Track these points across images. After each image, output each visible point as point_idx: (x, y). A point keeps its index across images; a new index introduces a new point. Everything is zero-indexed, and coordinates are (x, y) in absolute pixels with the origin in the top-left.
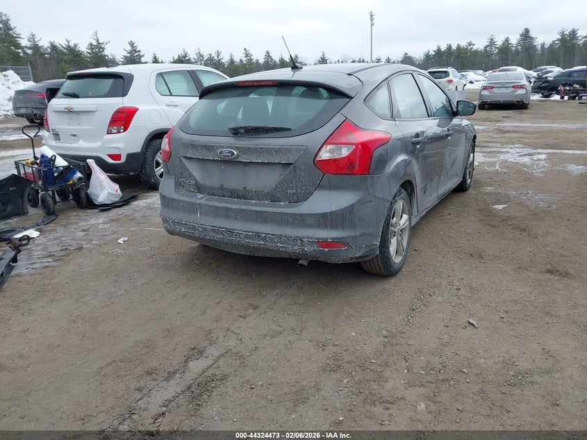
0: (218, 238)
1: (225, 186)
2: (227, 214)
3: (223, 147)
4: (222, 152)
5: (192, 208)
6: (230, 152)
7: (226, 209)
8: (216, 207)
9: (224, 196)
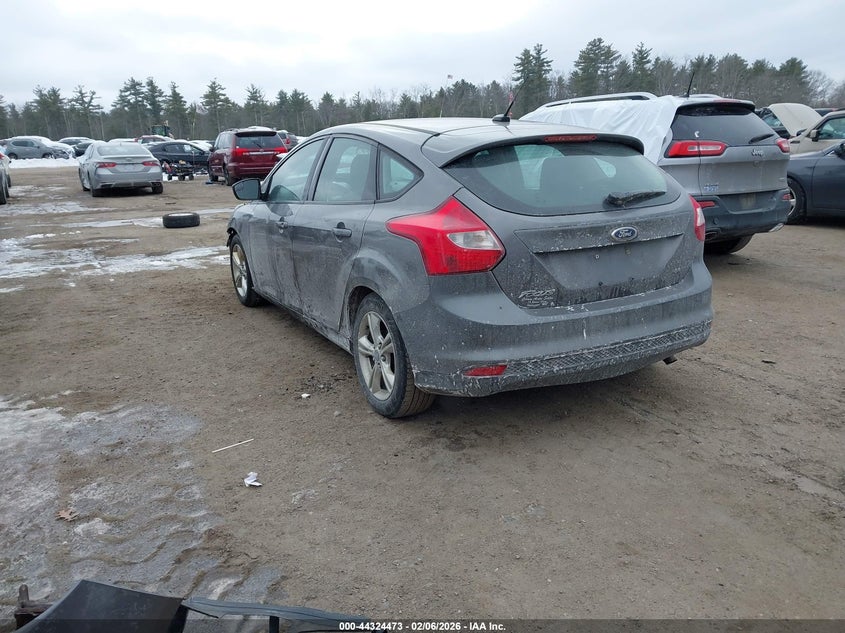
0: (615, 359)
1: (605, 284)
2: (628, 319)
3: (619, 226)
4: (618, 233)
5: (572, 329)
6: (630, 230)
7: (628, 313)
8: (613, 315)
9: (600, 299)
